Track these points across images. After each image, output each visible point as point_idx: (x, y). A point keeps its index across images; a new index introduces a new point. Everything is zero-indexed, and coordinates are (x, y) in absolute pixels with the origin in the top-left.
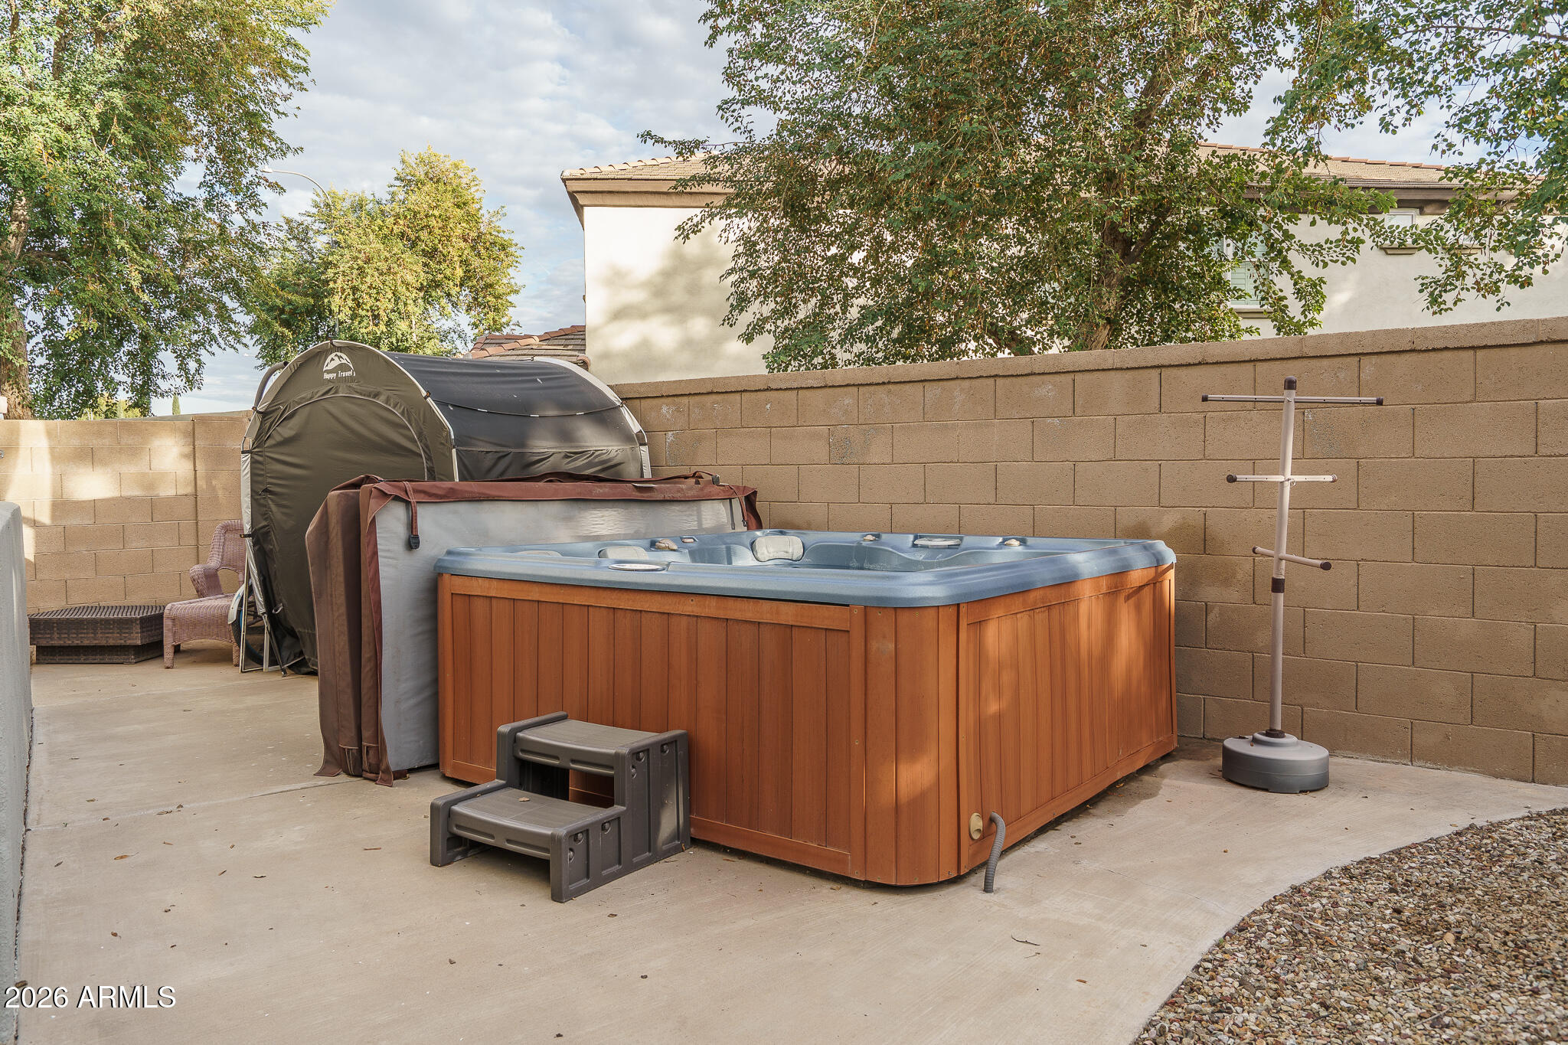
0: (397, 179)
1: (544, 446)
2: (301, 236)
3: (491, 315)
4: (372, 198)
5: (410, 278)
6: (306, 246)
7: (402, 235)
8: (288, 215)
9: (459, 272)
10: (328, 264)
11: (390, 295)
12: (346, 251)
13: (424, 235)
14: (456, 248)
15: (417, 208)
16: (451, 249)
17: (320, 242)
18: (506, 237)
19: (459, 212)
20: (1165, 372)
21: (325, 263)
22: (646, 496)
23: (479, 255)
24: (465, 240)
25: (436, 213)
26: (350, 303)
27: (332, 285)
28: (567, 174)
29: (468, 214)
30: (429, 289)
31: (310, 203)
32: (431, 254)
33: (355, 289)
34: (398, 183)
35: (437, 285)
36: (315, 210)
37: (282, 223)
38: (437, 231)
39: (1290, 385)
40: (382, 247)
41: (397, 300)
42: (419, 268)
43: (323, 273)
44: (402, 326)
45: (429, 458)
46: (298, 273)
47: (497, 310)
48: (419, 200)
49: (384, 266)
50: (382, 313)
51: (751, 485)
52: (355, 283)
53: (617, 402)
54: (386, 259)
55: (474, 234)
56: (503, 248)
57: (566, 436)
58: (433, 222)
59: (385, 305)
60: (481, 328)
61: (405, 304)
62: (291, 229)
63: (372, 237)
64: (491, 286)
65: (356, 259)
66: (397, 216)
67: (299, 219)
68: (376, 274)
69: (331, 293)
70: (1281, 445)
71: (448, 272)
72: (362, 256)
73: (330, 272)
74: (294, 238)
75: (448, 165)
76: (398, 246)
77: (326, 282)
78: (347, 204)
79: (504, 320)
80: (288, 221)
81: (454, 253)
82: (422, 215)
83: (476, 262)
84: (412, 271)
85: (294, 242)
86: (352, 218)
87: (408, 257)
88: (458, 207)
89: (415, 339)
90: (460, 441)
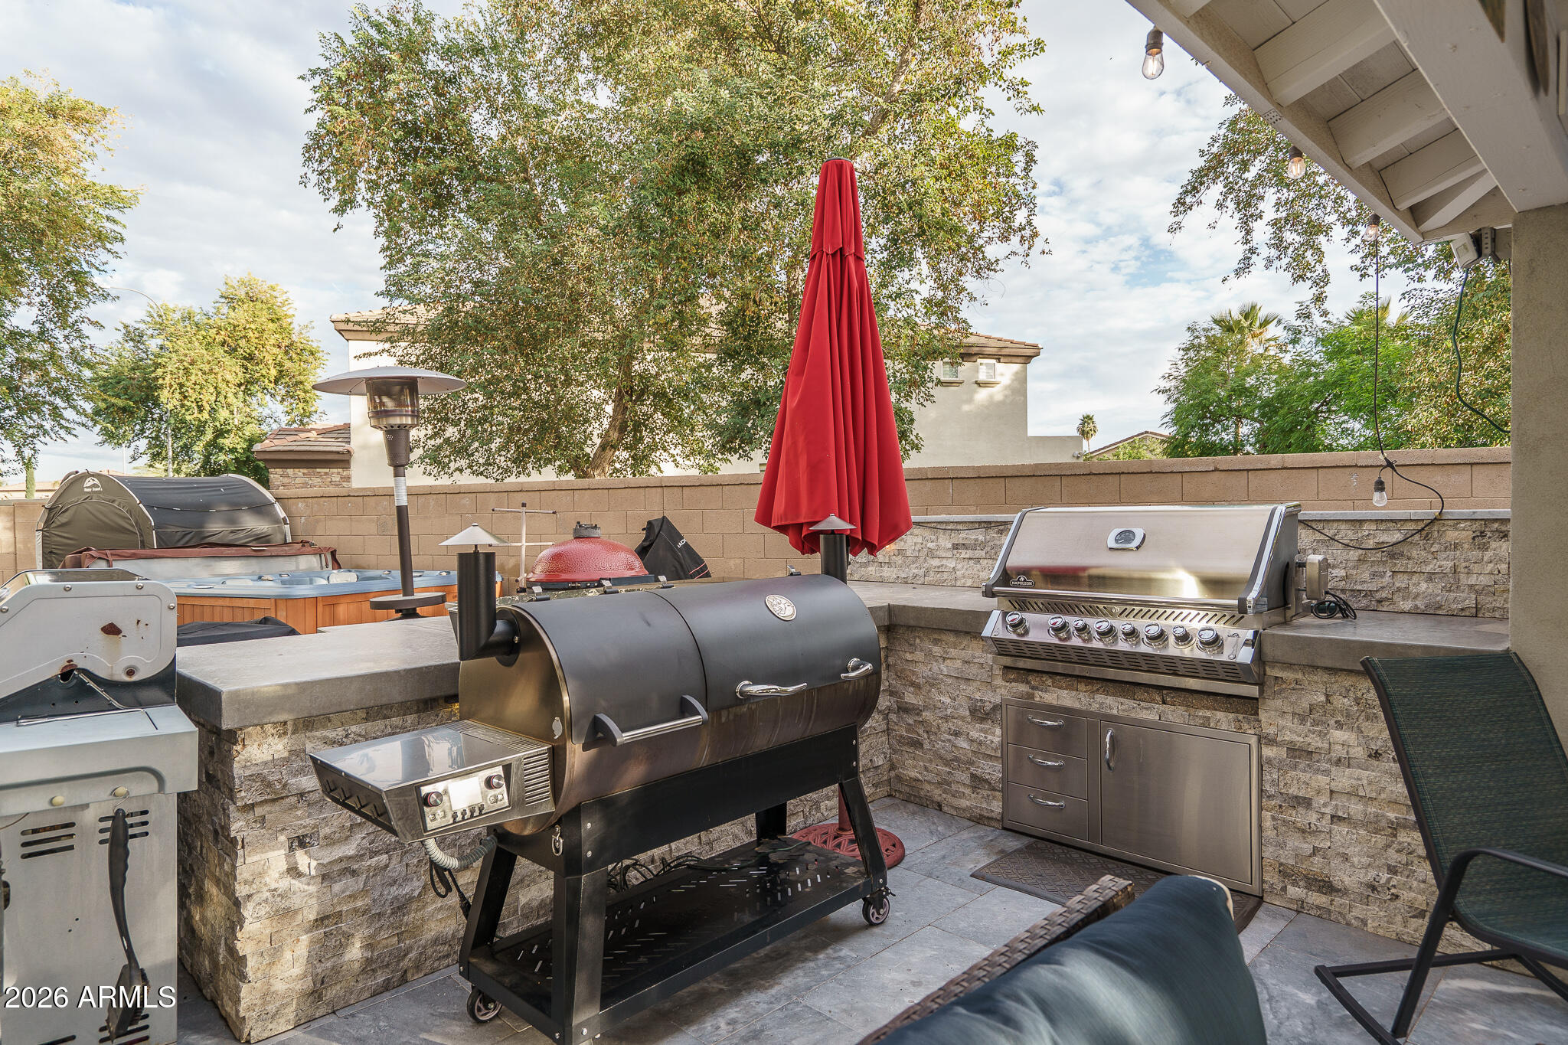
0: (222, 297)
1: (216, 527)
2: (138, 338)
3: (301, 405)
4: (199, 311)
5: (229, 377)
6: (142, 347)
7: (223, 343)
8: (127, 322)
9: (274, 372)
10: (157, 365)
11: (212, 390)
12: (174, 355)
13: (243, 343)
14: (270, 354)
15: (236, 323)
16: (265, 354)
17: (153, 345)
18: (315, 345)
19: (271, 326)
20: (510, 494)
21: (154, 363)
22: (259, 554)
23: (291, 359)
24: (279, 347)
25: (253, 326)
26: (178, 396)
27: (160, 381)
28: (334, 318)
29: (281, 327)
30: (247, 386)
31: (145, 313)
32: (250, 358)
33: (181, 385)
34: (223, 300)
35: (255, 382)
36: (149, 319)
37: (121, 327)
38: (254, 341)
39: (524, 505)
40: (205, 352)
41: (218, 393)
42: (237, 369)
43: (154, 371)
44: (223, 414)
45: (141, 535)
46: (133, 369)
47: (305, 401)
48: (240, 316)
49: (206, 368)
50: (205, 404)
51: (334, 547)
52: (181, 381)
53: (273, 500)
54: (209, 362)
55: (287, 342)
56: (312, 353)
57: (232, 521)
58: (251, 334)
59: (208, 397)
60: (293, 415)
61: (226, 397)
62: (128, 332)
63: (196, 344)
64: (301, 383)
65: (181, 361)
66: (219, 328)
67: (137, 326)
68: (200, 373)
69: (161, 387)
70: (520, 530)
71: (263, 372)
72: (188, 359)
73: (159, 372)
74: (131, 340)
75: (265, 287)
76: (220, 352)
77: (156, 379)
78: (177, 316)
79: (313, 409)
80: (126, 327)
81: (269, 359)
82: (241, 328)
83: (287, 364)
84: (232, 371)
85: (131, 344)
86: (180, 326)
87: (227, 360)
88: (273, 321)
89: (236, 423)
90: (157, 526)
